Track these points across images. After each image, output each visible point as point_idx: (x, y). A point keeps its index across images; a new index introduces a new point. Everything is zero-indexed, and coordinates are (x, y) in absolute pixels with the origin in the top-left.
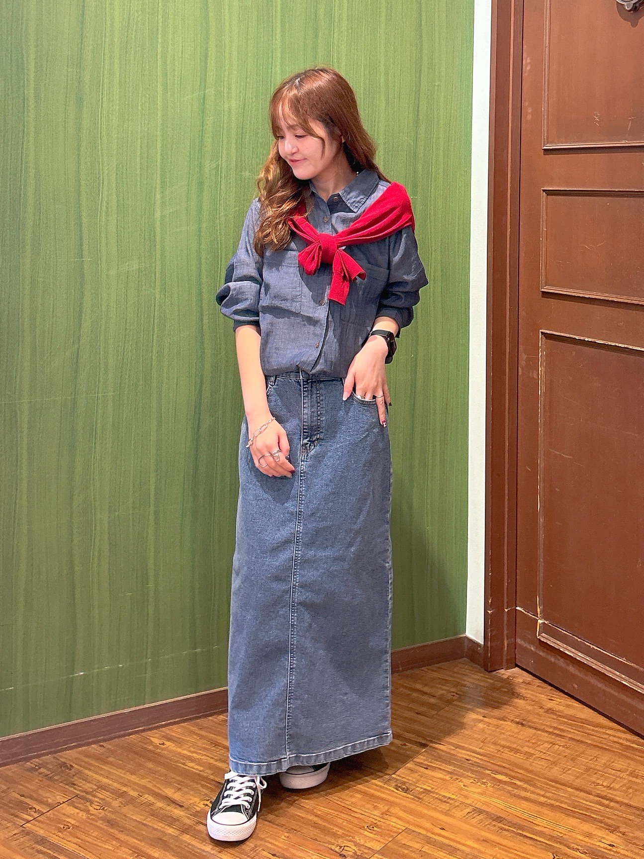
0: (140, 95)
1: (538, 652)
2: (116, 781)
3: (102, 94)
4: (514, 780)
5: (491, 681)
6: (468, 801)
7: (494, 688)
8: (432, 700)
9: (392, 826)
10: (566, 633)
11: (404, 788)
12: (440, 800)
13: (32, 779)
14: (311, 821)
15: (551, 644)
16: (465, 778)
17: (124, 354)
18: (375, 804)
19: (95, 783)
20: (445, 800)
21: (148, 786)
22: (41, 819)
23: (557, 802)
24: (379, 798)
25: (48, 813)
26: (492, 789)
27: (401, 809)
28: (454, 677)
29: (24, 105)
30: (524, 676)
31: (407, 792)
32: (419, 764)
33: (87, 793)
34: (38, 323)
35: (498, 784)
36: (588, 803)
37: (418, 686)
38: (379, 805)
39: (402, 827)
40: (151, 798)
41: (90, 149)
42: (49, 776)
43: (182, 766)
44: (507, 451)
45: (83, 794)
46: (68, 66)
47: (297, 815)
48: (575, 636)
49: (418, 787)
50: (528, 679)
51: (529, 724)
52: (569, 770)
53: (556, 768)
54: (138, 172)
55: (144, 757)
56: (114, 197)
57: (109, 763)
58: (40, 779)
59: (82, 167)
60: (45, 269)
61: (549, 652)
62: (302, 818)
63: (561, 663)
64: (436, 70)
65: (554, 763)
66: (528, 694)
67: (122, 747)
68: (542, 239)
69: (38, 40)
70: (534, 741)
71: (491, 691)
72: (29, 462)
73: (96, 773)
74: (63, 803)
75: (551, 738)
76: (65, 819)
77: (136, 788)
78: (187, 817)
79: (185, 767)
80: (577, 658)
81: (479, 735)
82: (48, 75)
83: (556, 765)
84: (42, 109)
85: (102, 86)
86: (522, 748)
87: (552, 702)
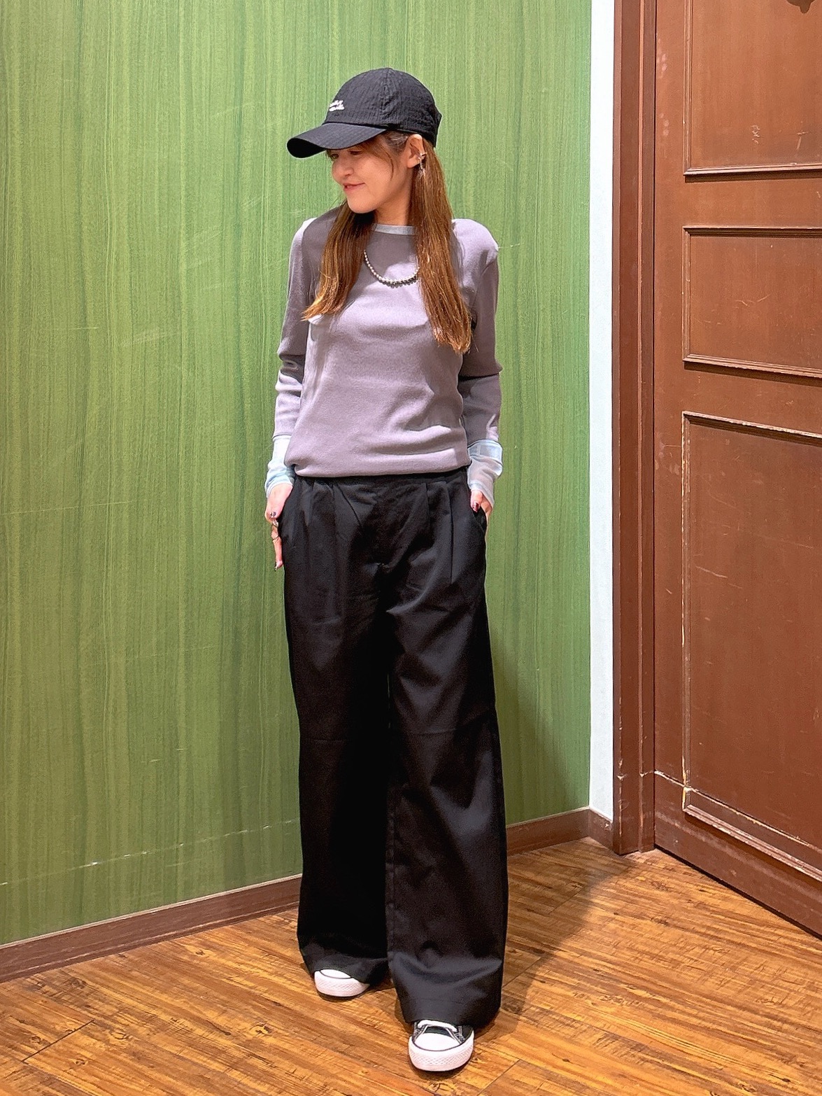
0: (157, 112)
1: (683, 828)
2: (142, 1002)
3: (108, 111)
4: (656, 995)
6: (597, 1023)
8: (547, 893)
9: (501, 1058)
10: (719, 804)
11: (515, 1007)
12: (561, 1022)
13: (34, 999)
14: (396, 1051)
15: (702, 820)
16: (593, 993)
19: (115, 1004)
20: (568, 1023)
21: (184, 1008)
22: (47, 1051)
23: (713, 1024)
25: (56, 1044)
26: (628, 1007)
28: (575, 863)
29: (7, 128)
30: (665, 860)
31: (519, 1013)
33: (107, 1018)
34: (30, 412)
35: (636, 1001)
36: (754, 1025)
37: (530, 875)
39: (513, 1059)
40: (188, 1024)
41: (94, 183)
42: (56, 996)
43: (227, 981)
44: (640, 569)
45: (100, 1019)
46: (62, 76)
47: (377, 1044)
48: (732, 808)
49: (533, 1006)
50: (671, 864)
51: (675, 922)
52: (728, 982)
53: (712, 980)
54: (157, 213)
55: (177, 971)
56: (126, 246)
57: (131, 978)
58: (45, 1000)
59: (84, 207)
60: (39, 342)
61: (699, 829)
62: (385, 1048)
63: (714, 843)
64: (543, 73)
65: (708, 973)
66: (672, 883)
67: (149, 958)
68: (685, 293)
69: (23, 42)
70: (681, 945)
71: (625, 881)
72: (22, 593)
73: (115, 991)
74: (76, 1030)
75: (703, 940)
76: (78, 1052)
77: (169, 1010)
78: (235, 1047)
79: (230, 983)
80: (736, 837)
81: (609, 937)
82: (37, 88)
83: (711, 976)
84: (30, 132)
85: (108, 101)
86: (667, 954)
87: (703, 894)
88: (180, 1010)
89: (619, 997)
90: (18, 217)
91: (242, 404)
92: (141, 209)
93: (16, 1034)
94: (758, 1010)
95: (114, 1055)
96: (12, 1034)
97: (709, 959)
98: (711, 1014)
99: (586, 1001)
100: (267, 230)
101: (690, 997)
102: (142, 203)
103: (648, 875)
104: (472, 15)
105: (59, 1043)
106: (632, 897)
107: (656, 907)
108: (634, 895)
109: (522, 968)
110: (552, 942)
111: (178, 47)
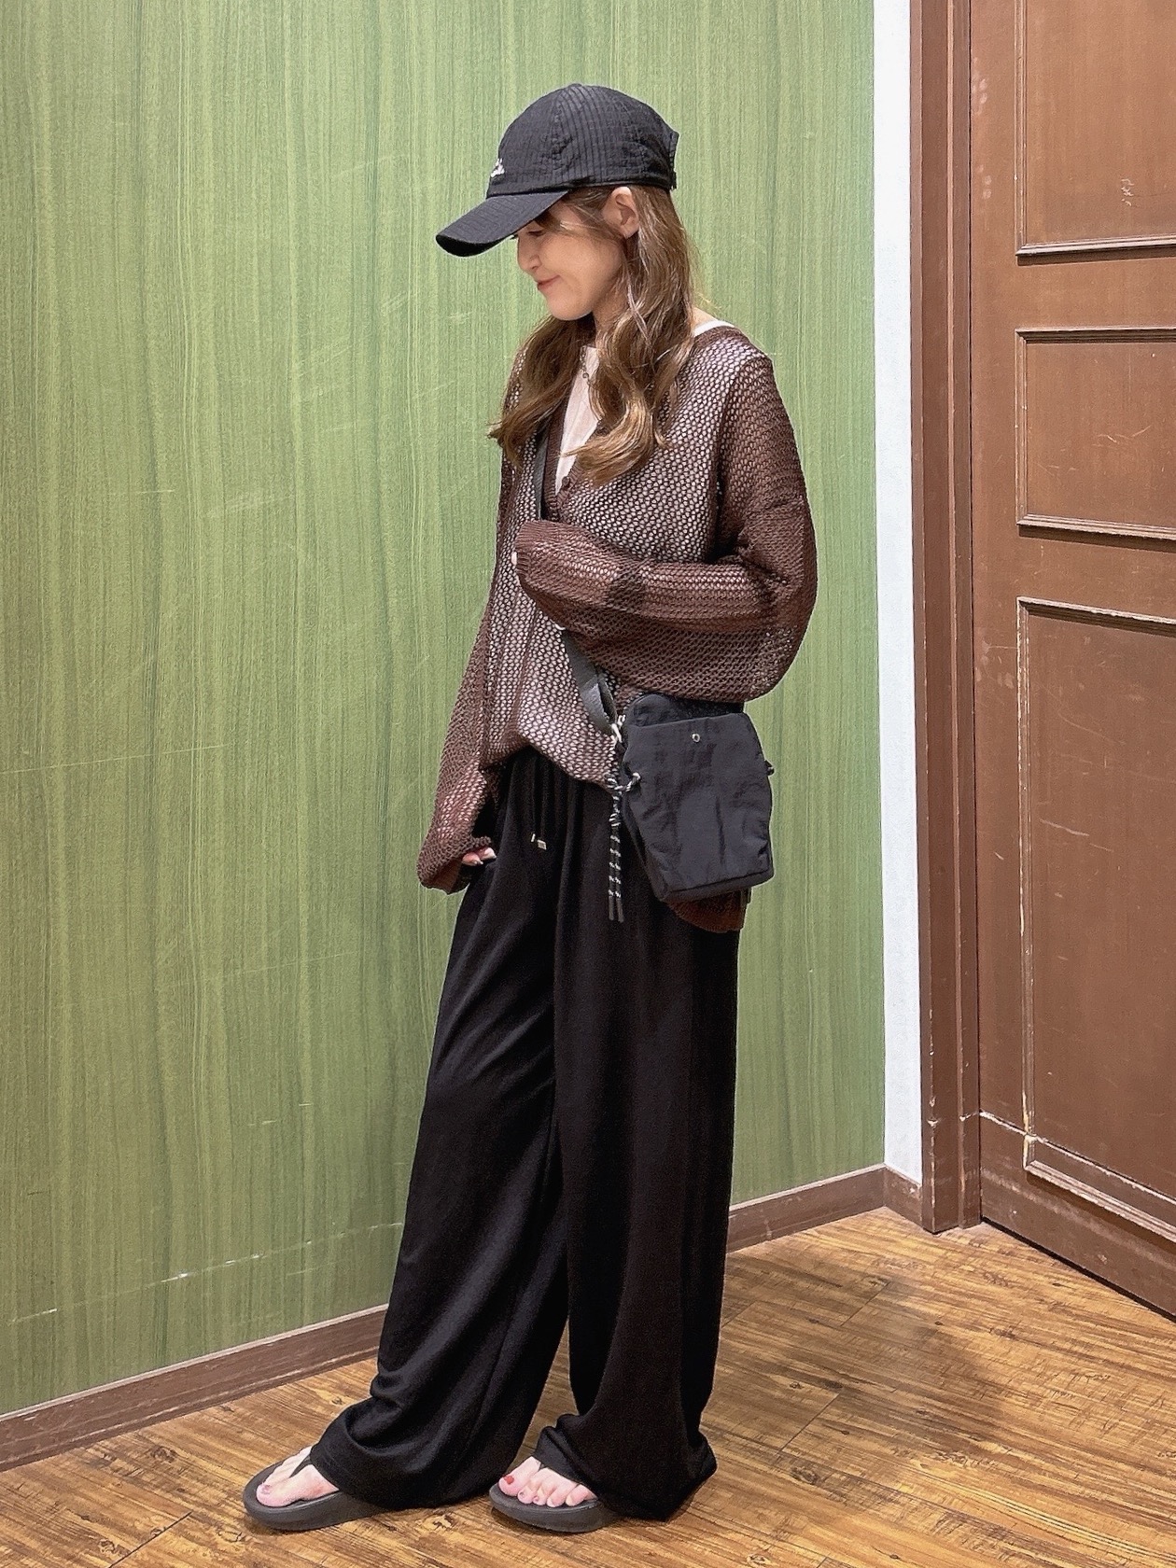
0: (254, 170)
1: (1025, 1194)
3: (182, 169)
4: (1014, 1450)
5: (940, 1252)
6: (934, 1497)
7: (948, 1266)
8: (836, 1294)
9: (798, 1554)
10: (1081, 1160)
11: (809, 1476)
12: (881, 1497)
13: (103, 1483)
14: (643, 1549)
15: (1052, 1181)
16: (920, 1449)
17: (241, 668)
18: (760, 1511)
19: (222, 1486)
20: (890, 1498)
22: (125, 1564)
23: (1103, 1492)
24: (762, 1496)
25: (139, 1553)
26: (975, 1470)
27: (811, 1520)
28: (870, 1247)
29: (34, 195)
30: (999, 1239)
31: (817, 1482)
32: (830, 1425)
33: (210, 1508)
34: (76, 617)
35: (986, 1459)
36: (1162, 1493)
37: (807, 1267)
38: (766, 1512)
39: (817, 1557)
41: (164, 277)
42: (133, 1475)
44: (956, 825)
45: (200, 1510)
46: (114, 118)
48: (1101, 1167)
49: (835, 1471)
50: (1008, 1245)
51: (1026, 1334)
53: (1089, 1423)
54: (256, 320)
56: (212, 369)
57: (244, 1444)
58: (117, 1481)
59: (150, 313)
60: (88, 513)
61: (1051, 1196)
62: (627, 1545)
63: (1074, 1215)
64: (807, 110)
65: (1084, 1412)
66: (1012, 1274)
67: (266, 1411)
68: (1019, 425)
69: (54, 68)
70: (1039, 1370)
71: (944, 1272)
72: (71, 884)
73: (222, 1465)
74: (165, 1529)
75: (1068, 1362)
76: (172, 1564)
78: (404, 1550)
80: (1106, 1208)
82: (77, 134)
83: (1088, 1418)
84: (67, 201)
85: (182, 154)
86: (1020, 1384)
87: (1059, 1290)
89: (959, 1454)
90: (52, 328)
91: (386, 599)
92: (234, 315)
93: (79, 1539)
94: (1164, 1468)
96: (71, 1537)
97: (1082, 1391)
99: (912, 1461)
100: (415, 345)
101: (1062, 1451)
102: (233, 304)
103: (977, 1263)
104: (705, 23)
105: (143, 1550)
106: (957, 1298)
107: (997, 1312)
108: (960, 1294)
109: (812, 1411)
110: (852, 1370)
111: (283, 73)
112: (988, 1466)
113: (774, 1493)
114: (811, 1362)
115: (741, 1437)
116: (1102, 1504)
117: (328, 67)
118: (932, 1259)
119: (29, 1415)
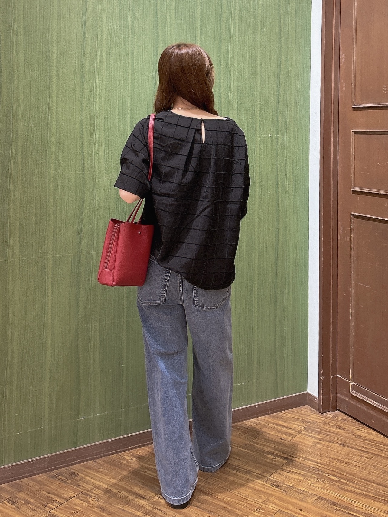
0: (118, 75)
1: (350, 401)
2: (105, 483)
3: (96, 74)
4: (341, 479)
5: (323, 419)
6: (314, 492)
7: (325, 423)
8: (290, 431)
9: (271, 509)
10: (367, 390)
11: (276, 485)
12: (298, 492)
13: (55, 483)
14: (222, 506)
15: (358, 397)
16: (312, 478)
18: (260, 495)
19: (92, 485)
20: (301, 492)
21: (124, 486)
22: (60, 507)
23: (367, 492)
24: (261, 491)
25: (65, 504)
26: (328, 485)
28: (301, 417)
29: (50, 81)
30: (342, 415)
31: (279, 487)
32: (284, 470)
33: (88, 491)
34: (57, 210)
35: (332, 482)
36: (385, 493)
37: (281, 423)
38: (262, 496)
39: (276, 509)
40: (126, 494)
41: (89, 106)
42: (64, 480)
43: (144, 473)
44: (331, 284)
45: (85, 491)
46: (76, 58)
47: (214, 503)
48: (373, 392)
49: (285, 484)
50: (344, 417)
51: (348, 444)
52: (373, 472)
53: (365, 472)
54: (117, 120)
55: (120, 468)
56: (103, 135)
57: (100, 472)
58: (59, 482)
59: (84, 117)
60: (62, 178)
61: (358, 402)
62: (217, 504)
63: (365, 408)
64: (290, 62)
65: (364, 468)
66: (345, 426)
67: (108, 462)
68: (352, 160)
69: (58, 42)
70: (351, 455)
71: (324, 425)
72: (53, 293)
73: (92, 478)
74: (74, 497)
75: (361, 453)
76: (75, 507)
77: (117, 487)
78: (148, 505)
79: (145, 474)
80: (374, 405)
81: (318, 451)
82: (64, 63)
83: (365, 470)
84: (61, 83)
85: (96, 70)
86: (344, 459)
87: (359, 431)
88: (122, 487)
89: (324, 480)
90: (54, 121)
92: (110, 119)
94: (387, 485)
95: (92, 509)
96: (44, 498)
97: (364, 462)
98: (365, 487)
99: (309, 482)
101: (356, 480)
102: (110, 115)
103: (334, 423)
104: (259, 35)
107: (339, 438)
108: (328, 432)
109: (279, 466)
110: (292, 454)
111: (128, 46)
112: (332, 484)
113: (265, 490)
114: (280, 451)
115: (256, 473)
116: (366, 495)
117: (142, 44)
118: (321, 421)
119: (32, 461)
